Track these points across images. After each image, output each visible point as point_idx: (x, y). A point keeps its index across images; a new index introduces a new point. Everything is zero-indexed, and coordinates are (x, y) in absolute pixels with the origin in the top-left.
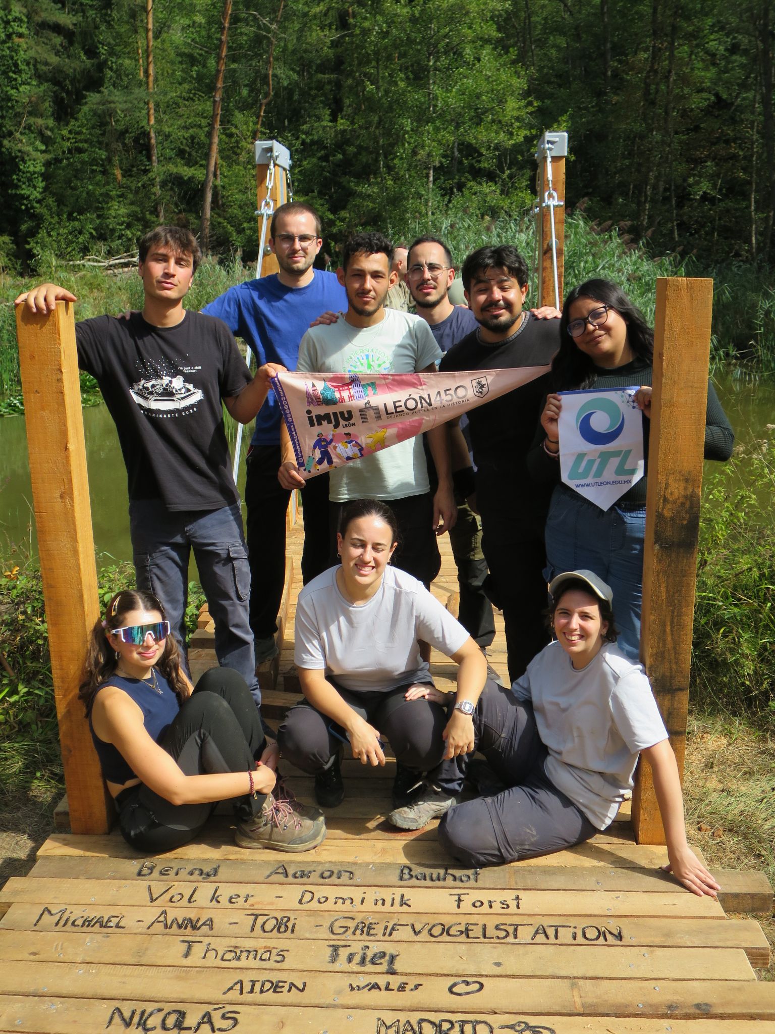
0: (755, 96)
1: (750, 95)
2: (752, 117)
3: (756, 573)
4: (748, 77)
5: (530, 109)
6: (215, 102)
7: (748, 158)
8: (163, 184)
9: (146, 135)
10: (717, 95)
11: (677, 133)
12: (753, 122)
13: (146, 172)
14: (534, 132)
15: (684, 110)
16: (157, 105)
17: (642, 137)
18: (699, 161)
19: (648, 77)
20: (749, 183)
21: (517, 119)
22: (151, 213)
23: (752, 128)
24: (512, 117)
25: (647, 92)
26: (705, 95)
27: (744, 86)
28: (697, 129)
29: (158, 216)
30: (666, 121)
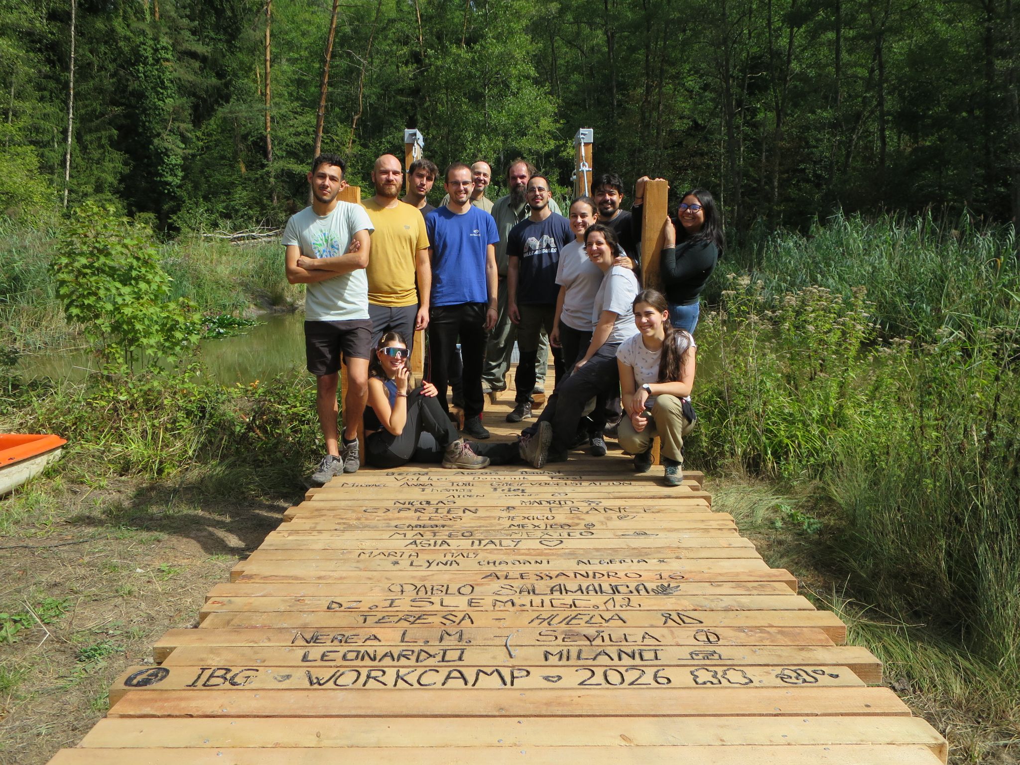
0: (721, 122)
1: (718, 121)
2: (719, 137)
3: (709, 393)
4: (716, 108)
5: (558, 125)
6: (318, 115)
7: (718, 167)
8: (276, 177)
9: (263, 139)
10: (695, 122)
11: (666, 148)
12: (720, 141)
13: (263, 166)
14: (561, 142)
15: (671, 131)
16: (272, 118)
17: (640, 150)
18: (682, 169)
19: (643, 106)
20: (719, 185)
21: (549, 132)
22: (267, 198)
23: (720, 145)
24: (545, 131)
25: (643, 118)
26: (685, 121)
27: (713, 114)
28: (680, 144)
29: (272, 201)
30: (657, 137)
